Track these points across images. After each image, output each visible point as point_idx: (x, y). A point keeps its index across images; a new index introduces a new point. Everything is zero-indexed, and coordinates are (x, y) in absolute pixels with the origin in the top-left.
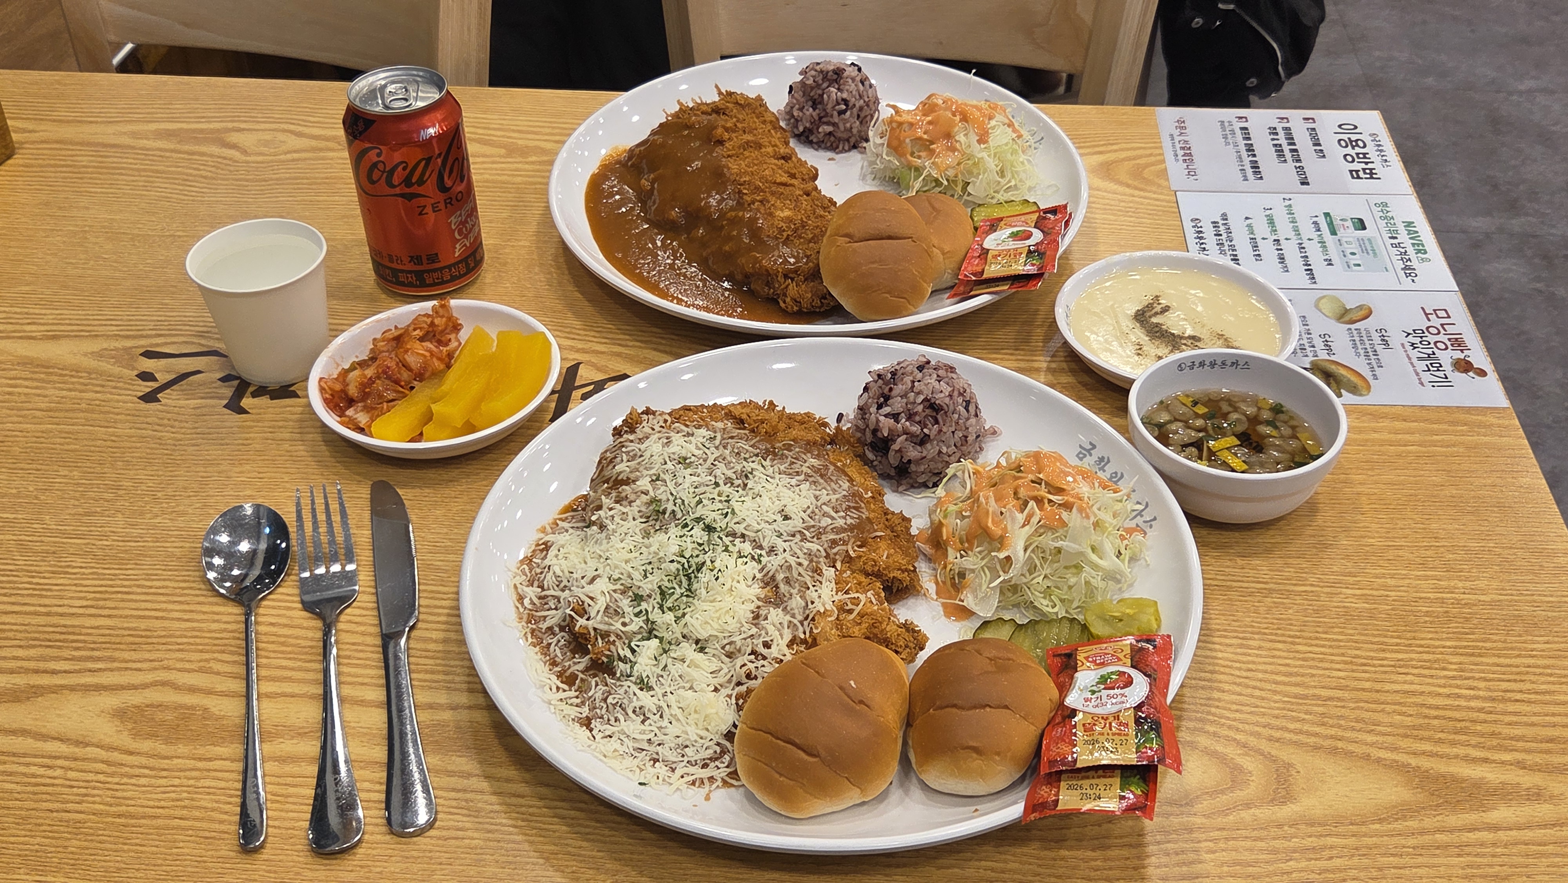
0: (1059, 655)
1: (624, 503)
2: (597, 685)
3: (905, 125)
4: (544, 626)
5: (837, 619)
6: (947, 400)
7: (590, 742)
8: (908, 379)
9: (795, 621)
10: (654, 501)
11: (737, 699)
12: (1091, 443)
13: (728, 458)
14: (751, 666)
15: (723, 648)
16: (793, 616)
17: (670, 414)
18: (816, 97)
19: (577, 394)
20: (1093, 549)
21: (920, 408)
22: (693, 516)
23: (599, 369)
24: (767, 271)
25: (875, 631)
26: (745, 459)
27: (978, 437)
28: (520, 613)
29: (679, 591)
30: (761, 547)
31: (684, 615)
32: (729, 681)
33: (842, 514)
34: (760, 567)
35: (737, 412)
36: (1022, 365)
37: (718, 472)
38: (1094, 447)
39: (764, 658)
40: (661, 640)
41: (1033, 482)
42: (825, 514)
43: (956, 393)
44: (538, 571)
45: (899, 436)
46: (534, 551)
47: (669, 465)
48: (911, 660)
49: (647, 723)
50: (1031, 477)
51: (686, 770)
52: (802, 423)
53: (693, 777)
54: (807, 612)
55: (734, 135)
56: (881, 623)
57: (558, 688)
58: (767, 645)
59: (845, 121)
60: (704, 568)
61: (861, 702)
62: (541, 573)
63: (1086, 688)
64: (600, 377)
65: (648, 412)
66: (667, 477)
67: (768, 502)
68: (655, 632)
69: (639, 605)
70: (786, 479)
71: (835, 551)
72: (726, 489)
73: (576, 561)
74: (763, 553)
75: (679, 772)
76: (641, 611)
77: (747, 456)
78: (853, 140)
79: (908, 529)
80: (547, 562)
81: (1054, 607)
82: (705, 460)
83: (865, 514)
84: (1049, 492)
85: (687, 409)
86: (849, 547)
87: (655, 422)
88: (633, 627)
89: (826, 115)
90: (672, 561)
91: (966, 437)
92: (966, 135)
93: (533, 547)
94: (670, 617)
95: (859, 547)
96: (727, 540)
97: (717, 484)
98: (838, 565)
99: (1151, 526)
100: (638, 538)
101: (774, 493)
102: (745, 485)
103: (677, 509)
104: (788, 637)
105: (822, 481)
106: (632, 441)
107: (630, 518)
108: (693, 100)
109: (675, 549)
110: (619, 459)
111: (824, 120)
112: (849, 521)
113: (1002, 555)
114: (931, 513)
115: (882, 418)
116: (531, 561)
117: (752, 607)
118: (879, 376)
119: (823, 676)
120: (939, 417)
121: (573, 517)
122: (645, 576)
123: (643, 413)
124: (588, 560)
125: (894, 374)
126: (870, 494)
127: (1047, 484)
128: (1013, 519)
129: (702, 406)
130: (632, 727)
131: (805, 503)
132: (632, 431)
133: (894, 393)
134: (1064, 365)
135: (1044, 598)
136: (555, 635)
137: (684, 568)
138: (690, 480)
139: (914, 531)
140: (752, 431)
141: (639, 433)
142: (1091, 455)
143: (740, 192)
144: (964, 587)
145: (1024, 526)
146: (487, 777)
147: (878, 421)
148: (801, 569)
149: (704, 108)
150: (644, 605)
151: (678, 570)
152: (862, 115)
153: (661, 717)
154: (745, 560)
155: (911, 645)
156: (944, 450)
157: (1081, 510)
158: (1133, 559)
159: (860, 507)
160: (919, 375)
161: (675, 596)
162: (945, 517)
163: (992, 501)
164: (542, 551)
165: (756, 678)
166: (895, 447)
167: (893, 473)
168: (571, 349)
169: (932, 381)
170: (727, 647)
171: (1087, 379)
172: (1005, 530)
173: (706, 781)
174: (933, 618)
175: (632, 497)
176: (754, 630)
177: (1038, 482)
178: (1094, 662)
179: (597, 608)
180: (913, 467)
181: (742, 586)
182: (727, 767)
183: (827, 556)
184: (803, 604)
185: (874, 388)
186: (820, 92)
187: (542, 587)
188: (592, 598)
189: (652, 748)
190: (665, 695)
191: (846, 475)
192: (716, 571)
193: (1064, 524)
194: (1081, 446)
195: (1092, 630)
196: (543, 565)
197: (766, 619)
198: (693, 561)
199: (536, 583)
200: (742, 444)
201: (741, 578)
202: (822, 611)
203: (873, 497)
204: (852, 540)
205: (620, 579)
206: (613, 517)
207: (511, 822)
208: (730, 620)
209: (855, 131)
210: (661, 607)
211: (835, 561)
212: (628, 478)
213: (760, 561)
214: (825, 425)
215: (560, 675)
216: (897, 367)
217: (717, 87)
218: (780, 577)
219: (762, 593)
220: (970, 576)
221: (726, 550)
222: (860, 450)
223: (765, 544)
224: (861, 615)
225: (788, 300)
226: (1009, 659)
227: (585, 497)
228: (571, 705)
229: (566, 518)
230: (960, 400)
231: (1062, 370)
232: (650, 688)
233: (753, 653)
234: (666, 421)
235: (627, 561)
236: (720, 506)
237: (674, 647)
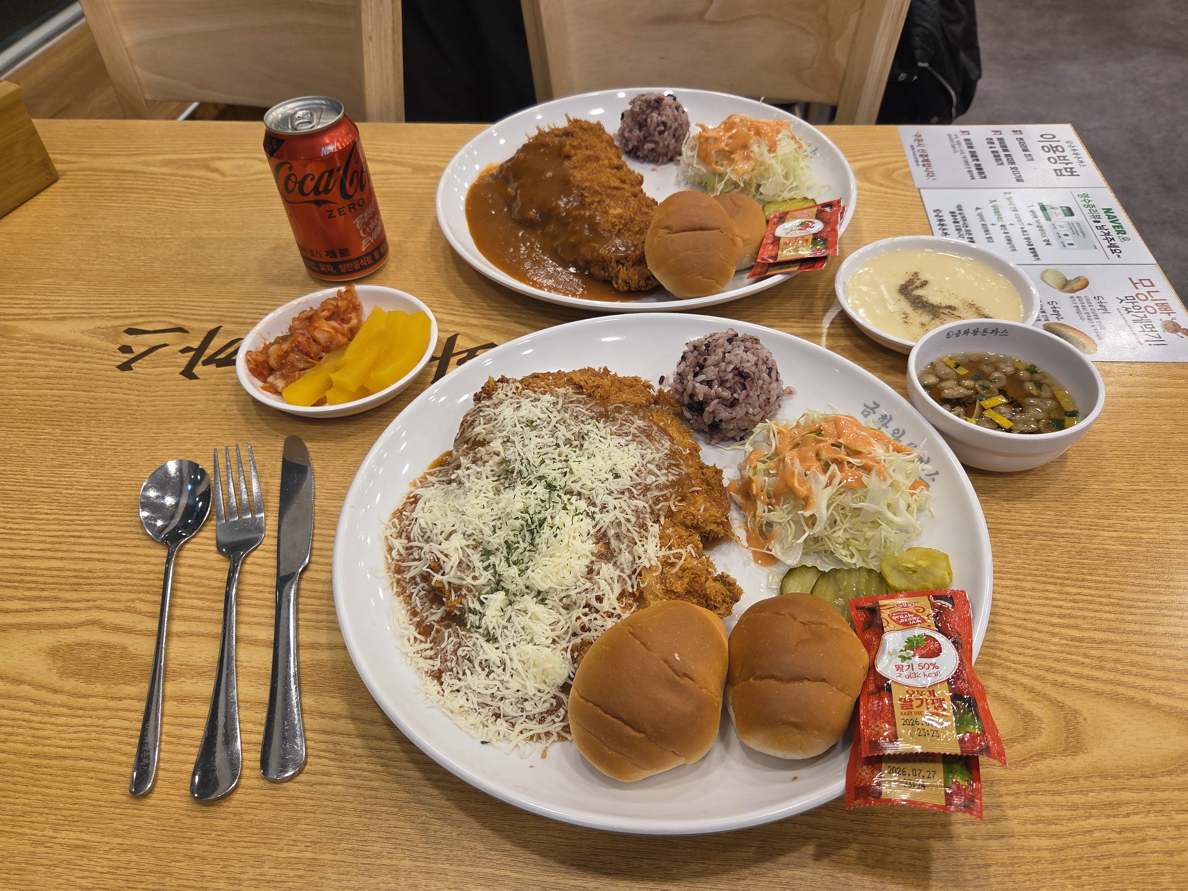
0: (863, 608)
1: (480, 463)
2: (449, 636)
3: (711, 140)
4: (408, 576)
5: (662, 573)
6: (753, 368)
7: (439, 697)
8: (720, 351)
9: (624, 576)
10: (504, 461)
11: (572, 651)
12: (874, 403)
13: (568, 421)
14: (585, 619)
15: (561, 600)
16: (622, 571)
17: (521, 382)
18: (642, 121)
19: (454, 360)
20: (889, 506)
21: (730, 376)
22: (537, 475)
23: (472, 339)
24: (603, 258)
25: (696, 586)
26: (583, 422)
27: (778, 397)
28: (388, 564)
29: (522, 545)
30: (594, 505)
31: (527, 568)
32: (566, 632)
33: (665, 471)
34: (594, 523)
35: (576, 379)
36: (808, 331)
37: (559, 434)
38: (877, 406)
39: (597, 611)
40: (507, 592)
41: (833, 445)
42: (651, 472)
43: (760, 362)
44: (407, 523)
45: (712, 400)
46: (405, 503)
47: (518, 428)
48: (729, 612)
49: (491, 676)
50: (832, 441)
51: (525, 726)
52: (631, 386)
53: (531, 733)
54: (635, 566)
55: (579, 151)
56: (699, 576)
57: (415, 638)
58: (599, 599)
59: (665, 139)
60: (545, 524)
61: (685, 675)
62: (410, 524)
64: (472, 345)
65: (503, 380)
66: (516, 439)
67: (601, 462)
68: (502, 584)
69: (488, 559)
70: (617, 440)
71: (658, 507)
72: (565, 450)
73: (438, 515)
74: (597, 510)
75: (518, 728)
76: (489, 566)
77: (584, 419)
78: (670, 155)
79: (720, 481)
80: (414, 515)
81: (852, 556)
82: (549, 423)
83: (685, 470)
84: (848, 455)
85: (535, 376)
86: (671, 503)
87: (509, 389)
88: (483, 580)
89: (650, 135)
90: (517, 518)
91: (769, 399)
92: (759, 146)
93: (405, 500)
94: (514, 570)
95: (680, 501)
96: (565, 498)
97: (558, 445)
98: (662, 520)
99: (933, 480)
100: (491, 494)
101: (606, 454)
102: (582, 446)
103: (523, 468)
104: (618, 590)
105: (647, 441)
106: (488, 407)
107: (484, 477)
108: (549, 126)
109: (520, 506)
110: (477, 422)
111: (648, 139)
112: (671, 478)
113: (807, 514)
114: (741, 468)
115: (698, 385)
116: (401, 513)
117: (587, 562)
118: (695, 348)
119: (649, 649)
120: (746, 383)
121: (440, 471)
122: (495, 531)
123: (499, 381)
124: (449, 513)
125: (707, 346)
126: (688, 451)
127: (846, 447)
128: (817, 480)
129: (549, 373)
130: (477, 682)
131: (632, 462)
132: (489, 397)
133: (708, 362)
134: (841, 331)
135: (843, 548)
136: (417, 584)
137: (528, 525)
138: (535, 441)
139: (726, 483)
140: (589, 395)
141: (495, 400)
142: (874, 413)
143: (582, 195)
144: (772, 538)
145: (826, 486)
147: (694, 387)
148: (629, 526)
149: (558, 132)
150: (492, 559)
151: (522, 525)
152: (677, 134)
153: (504, 670)
154: (580, 516)
155: (728, 599)
156: (751, 410)
157: (879, 473)
158: (920, 510)
159: (680, 464)
160: (729, 347)
161: (520, 551)
162: (755, 474)
163: (797, 462)
164: (411, 503)
165: (589, 630)
166: (709, 409)
167: (706, 429)
168: (452, 323)
169: (740, 351)
170: (565, 600)
171: (860, 342)
172: (810, 490)
173: (543, 736)
174: (744, 563)
175: (486, 458)
176: (588, 585)
177: (839, 446)
178: (897, 622)
179: (451, 564)
180: (724, 426)
181: (578, 541)
182: (561, 721)
183: (652, 512)
184: (631, 559)
185: (691, 358)
186: (644, 117)
187: (408, 538)
188: (446, 556)
189: (496, 703)
190: (508, 647)
191: (668, 435)
192: (555, 528)
193: (863, 486)
194: (865, 405)
195: (890, 581)
196: (411, 518)
197: (598, 573)
198: (536, 517)
199: (404, 535)
200: (582, 409)
201: (577, 534)
202: (648, 566)
203: (690, 454)
204: (674, 496)
205: (473, 534)
206: (469, 475)
208: (567, 575)
209: (671, 147)
210: (507, 560)
211: (659, 516)
212: (484, 440)
213: (594, 518)
214: (650, 387)
215: (418, 625)
216: (710, 340)
217: (567, 116)
218: (611, 532)
219: (596, 548)
220: (777, 528)
221: (565, 508)
222: (678, 409)
223: (598, 502)
224: (683, 569)
225: (620, 281)
226: (822, 624)
227: (450, 454)
228: (426, 658)
229: (435, 473)
230: (764, 368)
231: (839, 336)
232: (495, 640)
233: (587, 605)
234: (517, 388)
235: (480, 517)
236: (560, 465)
237: (518, 598)
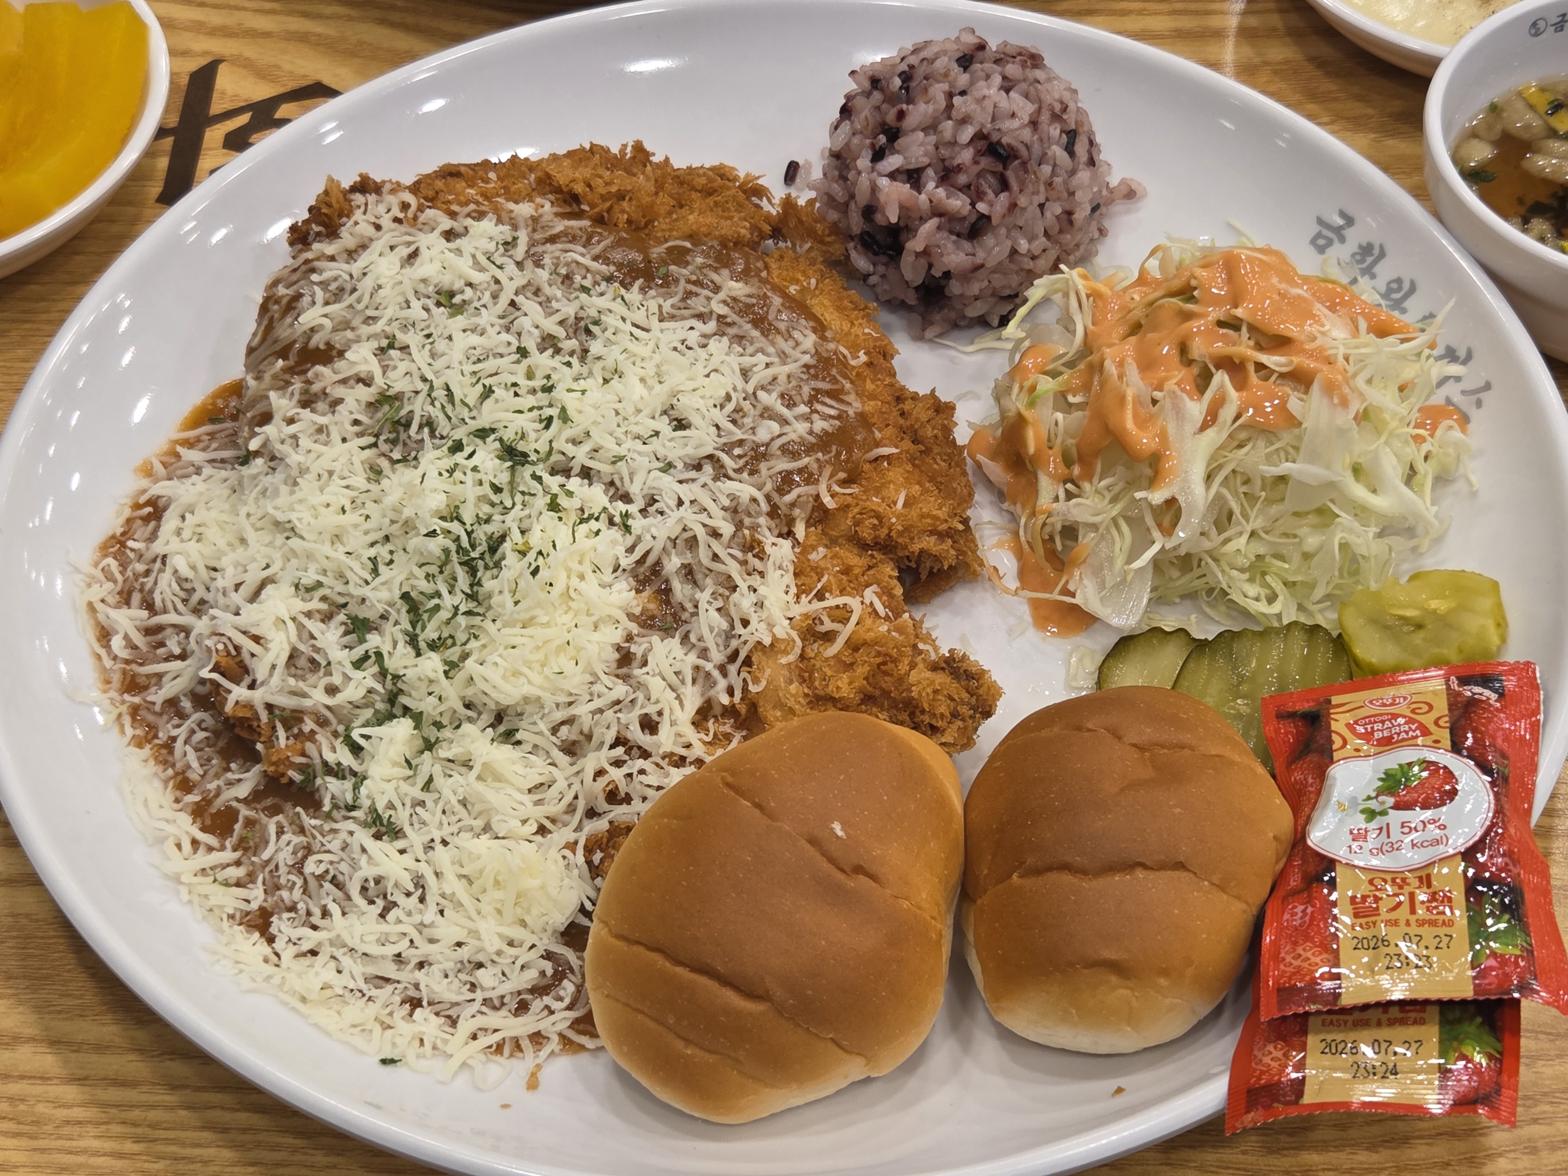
0: (1292, 715)
1: (321, 406)
2: (280, 832)
4: (157, 697)
5: (802, 657)
6: (1027, 134)
7: (269, 969)
8: (938, 90)
9: (709, 666)
10: (386, 399)
11: (589, 850)
12: (1342, 214)
13: (547, 290)
14: (616, 774)
15: (555, 730)
16: (704, 654)
17: (415, 188)
19: (215, 135)
20: (1357, 471)
21: (966, 156)
22: (474, 425)
23: (261, 73)
25: (887, 683)
26: (585, 289)
27: (1095, 209)
28: (104, 670)
29: (448, 601)
30: (626, 498)
31: (465, 656)
32: (571, 809)
33: (803, 409)
34: (630, 540)
35: (562, 177)
36: (1186, 23)
37: (524, 323)
38: (1350, 221)
39: (645, 754)
40: (417, 718)
41: (1221, 324)
42: (767, 413)
43: (1045, 117)
44: (140, 567)
45: (923, 220)
46: (129, 521)
47: (416, 311)
48: (967, 741)
49: (391, 916)
50: (1214, 313)
51: (481, 1021)
52: (708, 192)
53: (497, 1037)
54: (734, 643)
56: (895, 661)
57: (195, 843)
58: (649, 725)
60: (507, 546)
61: (859, 870)
62: (147, 573)
63: (1353, 800)
64: (262, 91)
65: (365, 186)
66: (412, 339)
67: (639, 390)
68: (404, 700)
69: (362, 641)
70: (677, 331)
71: (789, 498)
72: (543, 361)
73: (222, 543)
74: (633, 509)
75: (466, 1026)
76: (366, 657)
77: (587, 283)
79: (947, 430)
80: (158, 548)
81: (1272, 599)
82: (495, 297)
83: (855, 406)
84: (1259, 347)
85: (451, 173)
86: (822, 489)
87: (381, 209)
88: (352, 692)
90: (432, 534)
91: (1069, 213)
93: (127, 513)
94: (432, 663)
95: (844, 483)
96: (554, 482)
97: (523, 352)
98: (800, 530)
99: (1479, 404)
100: (360, 480)
101: (651, 371)
102: (586, 351)
103: (435, 412)
104: (693, 699)
105: (756, 333)
106: (332, 258)
107: (336, 437)
109: (436, 503)
110: (306, 300)
112: (820, 425)
113: (1158, 497)
114: (1000, 393)
115: (884, 182)
116: (123, 545)
117: (617, 636)
118: (875, 82)
119: (771, 816)
120: (1010, 175)
121: (212, 435)
122: (375, 572)
123: (354, 189)
124: (251, 536)
125: (907, 77)
126: (863, 358)
127: (1253, 329)
128: (1179, 413)
129: (486, 163)
130: (358, 929)
131: (719, 385)
132: (332, 232)
133: (910, 121)
134: (1276, 20)
135: (1251, 580)
136: (182, 716)
137: (460, 549)
138: (463, 341)
139: (962, 435)
140: (599, 220)
141: (347, 238)
142: (1342, 240)
144: (1075, 563)
145: (1204, 427)
146: (55, 1043)
147: (874, 189)
148: (717, 547)
150: (373, 640)
151: (447, 551)
153: (422, 900)
154: (594, 525)
155: (964, 710)
156: (1023, 245)
157: (1330, 389)
158: (1442, 480)
159: (842, 391)
160: (963, 79)
161: (444, 615)
162: (1032, 404)
163: (1133, 372)
164: (146, 519)
165: (628, 799)
166: (915, 244)
167: (911, 299)
168: (198, 28)
169: (991, 90)
170: (564, 730)
171: (1325, 50)
172: (1163, 435)
173: (525, 1043)
174: (1010, 631)
175: (338, 392)
176: (621, 690)
177: (1234, 324)
178: (1367, 736)
179: (269, 658)
180: (955, 288)
181: (591, 587)
182: (569, 1008)
183: (774, 513)
184: (725, 625)
185: (865, 110)
187: (149, 606)
188: (257, 639)
189: (407, 975)
190: (429, 847)
191: (810, 316)
192: (532, 555)
193: (1293, 422)
194: (1320, 221)
195: (1359, 651)
196: (149, 555)
197: (645, 663)
198: (481, 533)
199: (136, 598)
200: (578, 255)
201: (587, 568)
202: (767, 641)
203: (869, 364)
204: (827, 471)
205: (319, 584)
206: (295, 437)
207: (109, 1145)
208: (569, 667)
210: (413, 641)
211: (791, 522)
212: (329, 346)
213: (627, 529)
214: (760, 192)
215: (198, 812)
216: (913, 60)
218: (673, 564)
219: (637, 603)
220: (1087, 539)
221: (554, 506)
222: (837, 250)
223: (635, 489)
224: (854, 646)
226: (1182, 747)
227: (236, 389)
228: (226, 884)
229: (198, 440)
230: (1055, 131)
231: (1270, 33)
232: (396, 833)
233: (619, 741)
234: (405, 206)
235: (337, 538)
236: (530, 401)
237: (446, 733)
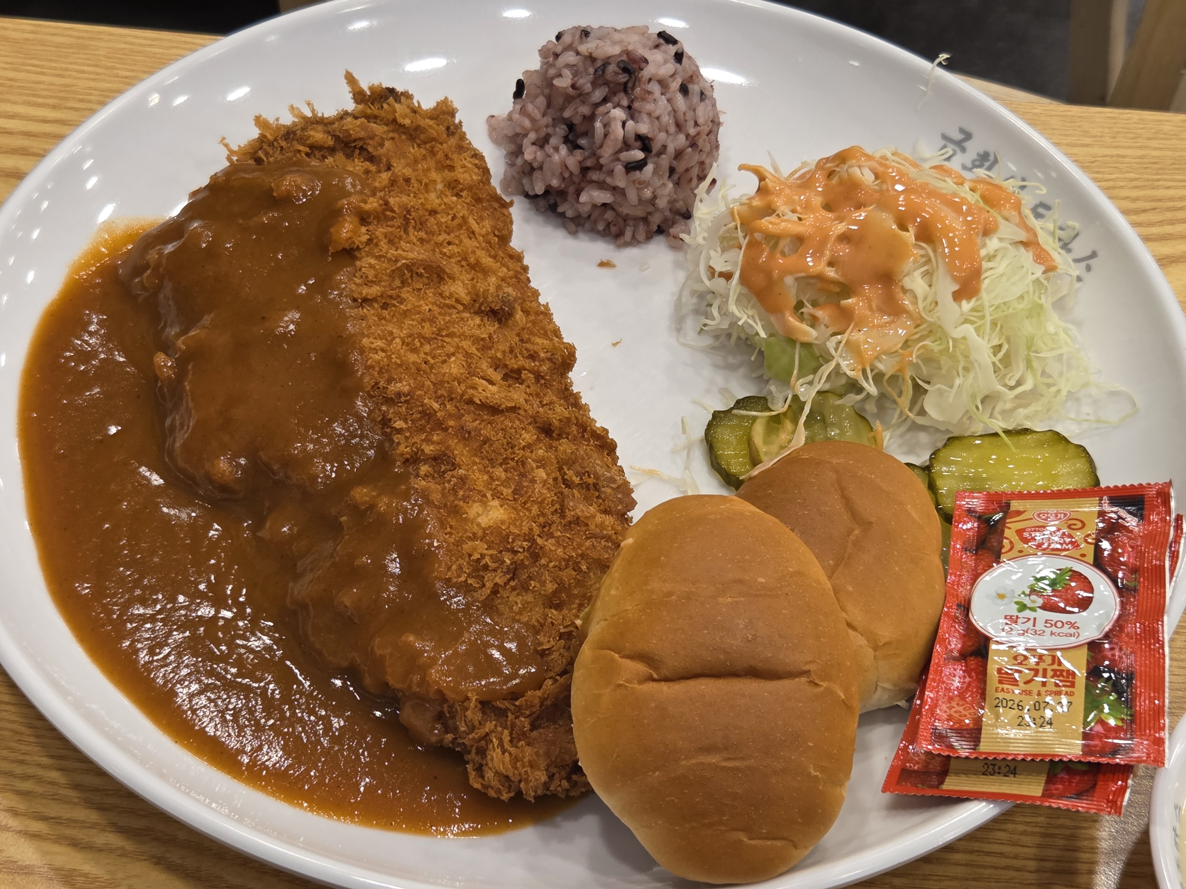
18: (577, 120)
55: (380, 231)
59: (644, 184)
89: (599, 167)
108: (292, 108)
149: (318, 136)
186: (585, 110)
217: (351, 79)
